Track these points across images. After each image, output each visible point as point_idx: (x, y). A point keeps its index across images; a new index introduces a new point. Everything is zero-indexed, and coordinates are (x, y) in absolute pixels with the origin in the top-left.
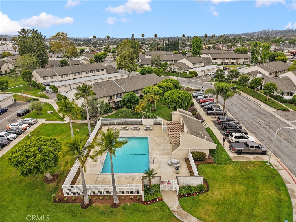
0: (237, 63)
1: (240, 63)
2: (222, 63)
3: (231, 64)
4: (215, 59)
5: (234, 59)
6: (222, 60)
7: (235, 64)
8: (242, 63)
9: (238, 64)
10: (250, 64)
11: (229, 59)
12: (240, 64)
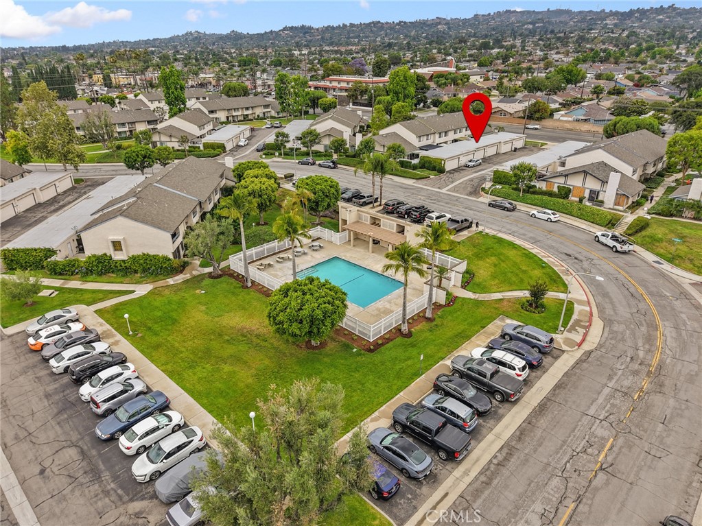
0: (254, 115)
1: (258, 116)
2: (228, 117)
3: (244, 118)
4: (212, 112)
5: (247, 109)
6: (226, 112)
7: (250, 117)
8: (261, 115)
9: (256, 117)
10: (277, 116)
11: (238, 109)
12: (259, 118)
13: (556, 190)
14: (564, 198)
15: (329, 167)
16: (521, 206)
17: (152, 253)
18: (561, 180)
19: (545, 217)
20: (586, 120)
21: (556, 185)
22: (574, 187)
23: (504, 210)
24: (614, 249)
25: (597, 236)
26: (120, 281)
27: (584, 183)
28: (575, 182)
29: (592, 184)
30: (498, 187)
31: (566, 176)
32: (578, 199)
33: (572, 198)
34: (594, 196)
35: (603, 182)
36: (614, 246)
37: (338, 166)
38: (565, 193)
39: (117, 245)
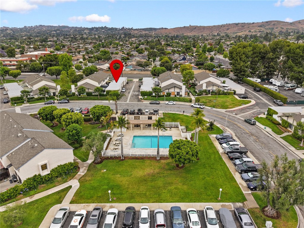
13: (166, 94)
14: (169, 96)
15: (66, 103)
16: (161, 102)
17: (63, 164)
18: (167, 91)
19: (172, 103)
20: (134, 70)
21: (166, 93)
22: (171, 92)
23: (157, 104)
24: (200, 108)
25: (192, 105)
26: (53, 186)
27: (174, 90)
28: (172, 90)
29: (177, 90)
30: (145, 97)
31: (169, 89)
32: (174, 96)
33: (171, 96)
34: (178, 93)
35: (180, 89)
36: (200, 107)
37: (70, 101)
38: (169, 95)
39: (44, 167)
